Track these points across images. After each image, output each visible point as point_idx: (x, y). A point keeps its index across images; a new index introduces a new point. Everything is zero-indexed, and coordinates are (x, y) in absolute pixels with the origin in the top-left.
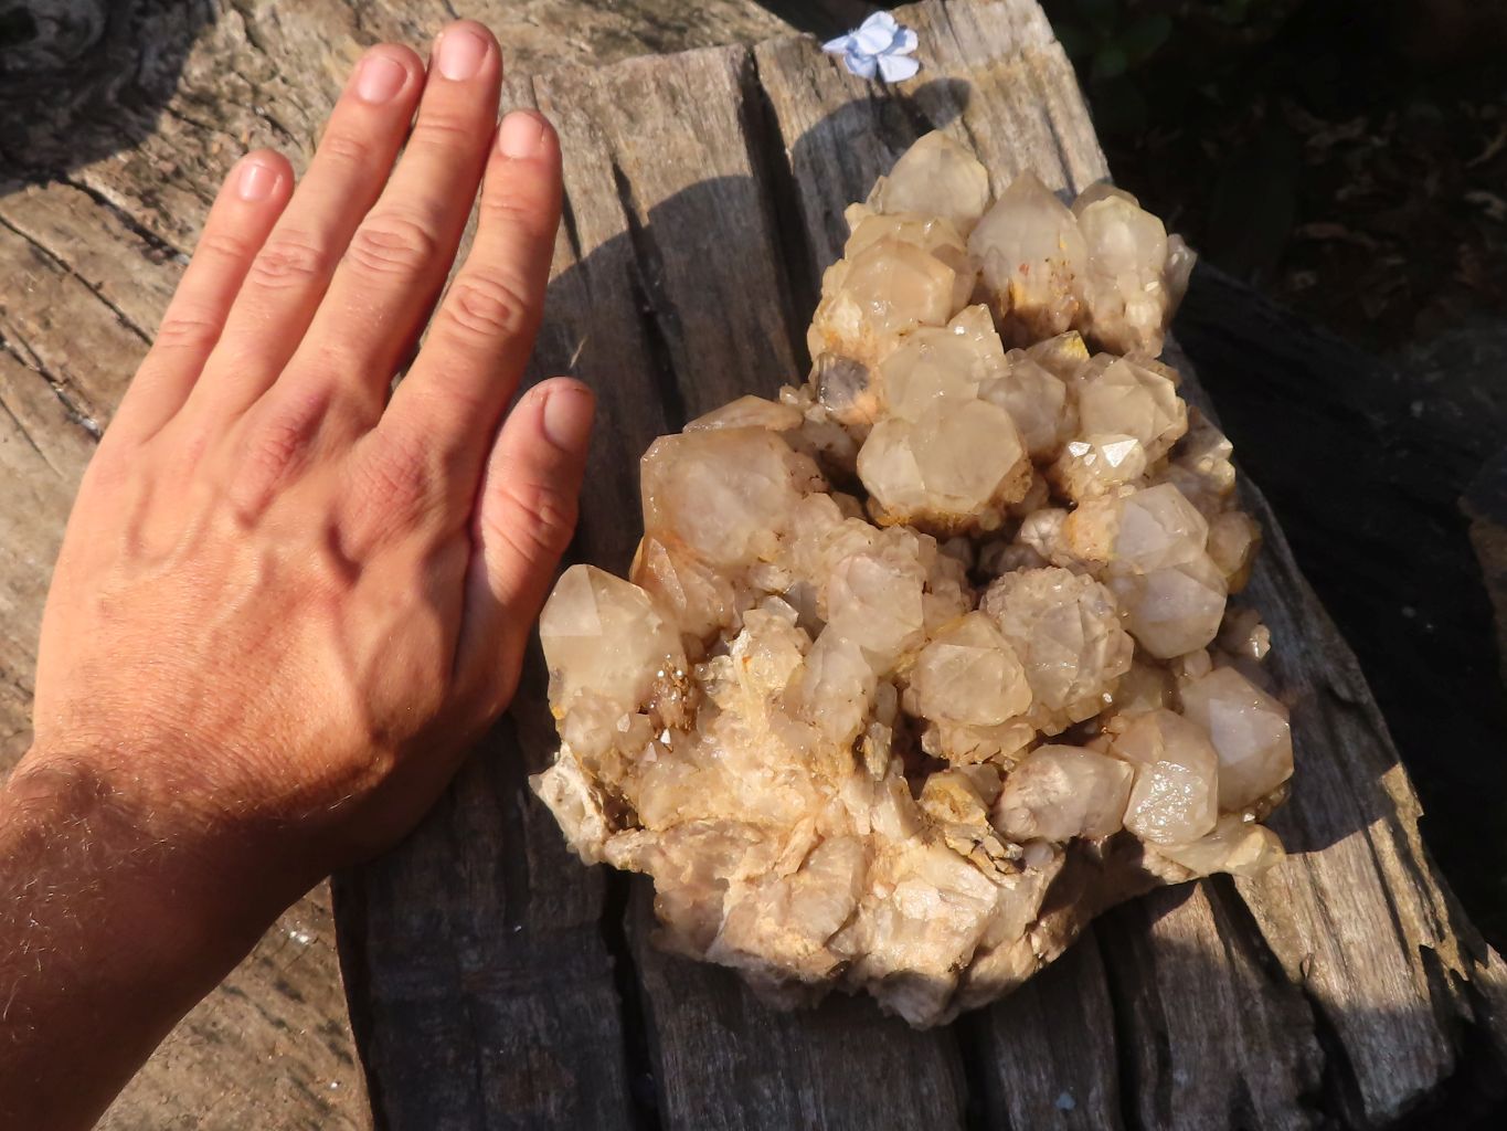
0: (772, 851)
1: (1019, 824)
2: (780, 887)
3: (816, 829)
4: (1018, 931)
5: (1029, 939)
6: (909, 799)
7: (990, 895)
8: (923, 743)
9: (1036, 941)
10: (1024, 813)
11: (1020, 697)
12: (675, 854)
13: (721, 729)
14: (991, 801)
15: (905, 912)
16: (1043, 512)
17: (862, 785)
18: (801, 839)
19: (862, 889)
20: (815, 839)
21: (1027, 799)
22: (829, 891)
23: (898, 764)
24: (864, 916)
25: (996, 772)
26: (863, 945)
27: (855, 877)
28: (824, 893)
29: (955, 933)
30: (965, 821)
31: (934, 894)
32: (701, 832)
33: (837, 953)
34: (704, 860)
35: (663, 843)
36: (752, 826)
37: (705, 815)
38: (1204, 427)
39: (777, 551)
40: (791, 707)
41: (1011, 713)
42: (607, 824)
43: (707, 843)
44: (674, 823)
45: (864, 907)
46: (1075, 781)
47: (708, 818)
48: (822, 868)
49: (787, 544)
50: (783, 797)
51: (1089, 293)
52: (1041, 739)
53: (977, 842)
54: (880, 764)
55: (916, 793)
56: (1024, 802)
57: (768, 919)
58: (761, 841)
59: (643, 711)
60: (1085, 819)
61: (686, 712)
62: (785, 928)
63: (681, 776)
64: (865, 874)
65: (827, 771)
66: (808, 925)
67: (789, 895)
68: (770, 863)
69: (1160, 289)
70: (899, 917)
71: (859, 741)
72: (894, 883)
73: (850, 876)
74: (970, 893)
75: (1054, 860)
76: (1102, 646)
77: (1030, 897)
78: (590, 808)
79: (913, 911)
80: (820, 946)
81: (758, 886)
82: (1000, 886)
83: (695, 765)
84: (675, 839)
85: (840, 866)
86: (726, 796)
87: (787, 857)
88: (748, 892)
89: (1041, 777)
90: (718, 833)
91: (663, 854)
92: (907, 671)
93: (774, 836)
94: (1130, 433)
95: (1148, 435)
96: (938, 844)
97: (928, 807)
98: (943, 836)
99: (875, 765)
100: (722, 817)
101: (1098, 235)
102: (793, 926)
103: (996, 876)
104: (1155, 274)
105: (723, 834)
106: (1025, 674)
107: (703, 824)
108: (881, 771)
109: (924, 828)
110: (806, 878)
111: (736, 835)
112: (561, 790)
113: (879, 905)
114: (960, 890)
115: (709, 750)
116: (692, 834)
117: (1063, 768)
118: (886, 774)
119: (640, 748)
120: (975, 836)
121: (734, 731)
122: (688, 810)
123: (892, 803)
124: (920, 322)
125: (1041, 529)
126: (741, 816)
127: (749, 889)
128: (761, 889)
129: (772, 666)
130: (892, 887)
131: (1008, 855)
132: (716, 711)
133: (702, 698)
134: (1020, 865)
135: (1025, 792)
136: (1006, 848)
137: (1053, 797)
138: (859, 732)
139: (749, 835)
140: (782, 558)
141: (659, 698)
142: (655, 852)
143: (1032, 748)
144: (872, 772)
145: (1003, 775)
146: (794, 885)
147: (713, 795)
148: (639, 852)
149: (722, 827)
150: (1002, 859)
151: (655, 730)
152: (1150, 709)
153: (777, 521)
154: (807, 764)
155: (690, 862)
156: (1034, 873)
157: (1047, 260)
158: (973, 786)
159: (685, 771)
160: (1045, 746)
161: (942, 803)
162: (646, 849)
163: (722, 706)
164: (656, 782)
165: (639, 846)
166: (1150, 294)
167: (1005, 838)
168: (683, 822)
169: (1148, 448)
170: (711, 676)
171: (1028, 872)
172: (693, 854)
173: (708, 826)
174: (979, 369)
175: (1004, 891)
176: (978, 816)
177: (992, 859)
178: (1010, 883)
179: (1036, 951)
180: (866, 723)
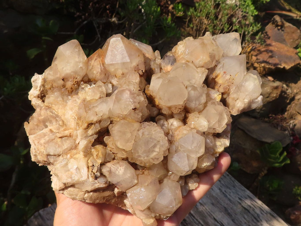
0: (61, 129)
1: (105, 170)
2: (53, 137)
3: (71, 133)
4: (84, 190)
5: (85, 193)
6: (90, 145)
7: (84, 178)
8: (105, 138)
9: (86, 195)
10: (108, 169)
11: (129, 147)
12: (43, 112)
13: (74, 98)
14: (106, 161)
15: (69, 165)
16: (178, 120)
17: (83, 133)
18: (67, 133)
19: (66, 152)
20: (69, 135)
21: (112, 168)
22: (59, 147)
23: (96, 136)
24: (61, 157)
25: (113, 157)
26: (55, 163)
27: (67, 149)
28: (58, 146)
29: (71, 178)
30: (97, 160)
31: (76, 167)
32: (52, 113)
33: (48, 159)
34: (47, 118)
35: (43, 108)
36: (63, 121)
37: (57, 111)
38: (228, 137)
39: (120, 76)
40: (87, 105)
41: (124, 148)
42: (39, 95)
43: (51, 116)
44: (49, 106)
45: (62, 156)
46: (124, 174)
47: (57, 112)
48: (63, 141)
49: (123, 77)
50: (72, 121)
51: (232, 90)
52: (126, 159)
53: (93, 166)
54: (92, 132)
55: (93, 145)
56: (111, 167)
57: (44, 140)
58: (61, 126)
59: (63, 80)
60: (118, 183)
61: (71, 88)
62: (44, 145)
63: (58, 99)
64: (70, 150)
65: (80, 124)
66: (48, 148)
67: (53, 140)
68: (58, 131)
69: (247, 103)
70: (67, 164)
71: (92, 124)
72: (73, 157)
73: (66, 148)
74: (82, 173)
75: (104, 184)
76: (155, 154)
77: (92, 186)
78: (39, 88)
79: (70, 166)
80: (46, 154)
81: (51, 133)
82: (88, 178)
83: (63, 100)
84: (46, 109)
85: (67, 144)
86: (64, 111)
87: (61, 133)
88: (48, 132)
89: (119, 166)
90: (55, 116)
91: (41, 110)
92: (116, 121)
93: (64, 127)
94: (208, 121)
95: (211, 125)
96: (86, 159)
97: (93, 150)
98: (89, 158)
99: (90, 132)
100: (59, 114)
101: (246, 81)
102: (45, 146)
103: (90, 175)
104: (249, 99)
105: (56, 117)
106: (133, 144)
107: (54, 112)
108: (90, 134)
109: (87, 153)
110: (59, 140)
111: (58, 120)
112: (36, 80)
113: (66, 159)
114: (81, 171)
115: (68, 99)
116: (50, 112)
117: (125, 169)
118: (91, 136)
119: (57, 87)
120: (95, 164)
121: (76, 100)
122: (55, 107)
123: (86, 142)
124: (193, 62)
125: (174, 123)
126: (63, 118)
127: (49, 132)
128: (51, 134)
129: (91, 94)
130: (71, 157)
131: (96, 174)
132: (77, 94)
133: (77, 89)
134: (96, 178)
135: (113, 166)
136: (97, 172)
137: (117, 172)
138: (93, 122)
139: (61, 123)
140: (119, 79)
141: (68, 81)
142: (40, 108)
143: (123, 159)
144: (88, 133)
145: (114, 159)
146: (56, 139)
147: (61, 109)
148: (37, 105)
149: (57, 116)
150: (94, 174)
151: (63, 86)
152: (155, 176)
153: (125, 71)
154: (78, 119)
155: (44, 116)
156: (97, 182)
157: (230, 75)
158: (106, 155)
159: (60, 99)
160: (126, 162)
161: (96, 152)
162: (39, 106)
163: (79, 94)
164: (53, 95)
165: (39, 104)
166: (244, 102)
167: (100, 170)
168: (51, 108)
169: (209, 128)
170: (83, 86)
171: (96, 181)
172: (46, 116)
173: (55, 113)
174: (193, 81)
175: (88, 179)
176: (99, 161)
177: (92, 172)
178: (91, 179)
179: (84, 197)
180: (97, 122)
